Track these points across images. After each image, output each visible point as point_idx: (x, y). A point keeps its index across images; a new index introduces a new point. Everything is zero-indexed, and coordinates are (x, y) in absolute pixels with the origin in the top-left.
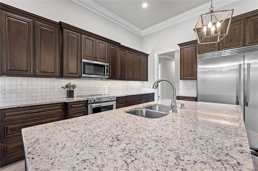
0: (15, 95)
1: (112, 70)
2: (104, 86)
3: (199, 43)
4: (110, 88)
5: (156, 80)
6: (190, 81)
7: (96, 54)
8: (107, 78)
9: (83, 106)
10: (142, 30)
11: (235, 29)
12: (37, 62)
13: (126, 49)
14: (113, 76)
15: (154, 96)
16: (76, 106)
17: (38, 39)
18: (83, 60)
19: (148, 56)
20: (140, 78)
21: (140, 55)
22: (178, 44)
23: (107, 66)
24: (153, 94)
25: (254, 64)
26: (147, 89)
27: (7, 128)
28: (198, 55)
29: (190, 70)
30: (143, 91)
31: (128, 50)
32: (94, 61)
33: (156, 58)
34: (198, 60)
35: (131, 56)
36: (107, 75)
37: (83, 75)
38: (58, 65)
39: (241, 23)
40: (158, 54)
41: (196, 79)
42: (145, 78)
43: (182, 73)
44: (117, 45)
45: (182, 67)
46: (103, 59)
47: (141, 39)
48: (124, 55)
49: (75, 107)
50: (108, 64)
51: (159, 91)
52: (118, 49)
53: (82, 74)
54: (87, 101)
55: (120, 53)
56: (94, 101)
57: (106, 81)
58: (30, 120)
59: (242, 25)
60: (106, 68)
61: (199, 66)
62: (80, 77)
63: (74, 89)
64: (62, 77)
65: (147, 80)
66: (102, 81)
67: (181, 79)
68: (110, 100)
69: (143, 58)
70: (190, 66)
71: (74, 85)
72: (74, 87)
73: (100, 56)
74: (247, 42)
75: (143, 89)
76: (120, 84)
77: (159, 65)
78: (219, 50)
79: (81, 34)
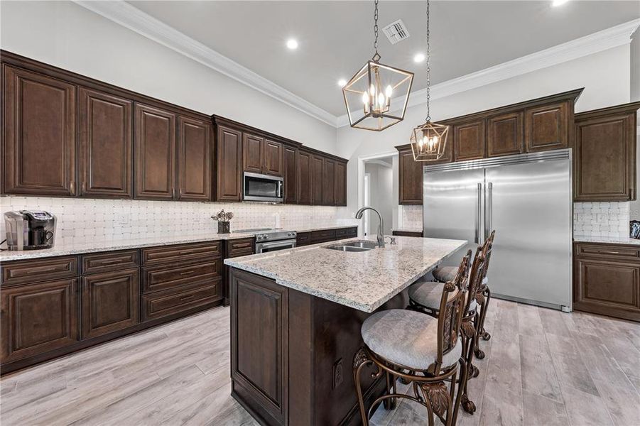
0: (146, 229)
1: (288, 189)
2: (274, 215)
3: (415, 159)
4: (283, 219)
5: (360, 207)
6: (414, 207)
7: (264, 163)
8: (281, 202)
9: (248, 246)
10: (337, 116)
11: (475, 132)
12: (180, 177)
13: (311, 153)
14: (290, 198)
15: (356, 231)
16: (239, 245)
17: (182, 141)
18: (246, 174)
19: (346, 163)
20: (334, 201)
21: (334, 161)
22: (396, 147)
23: (281, 182)
24: (356, 228)
25: (497, 181)
26: (345, 220)
27: (150, 275)
28: (424, 167)
29: (413, 188)
30: (338, 223)
31: (313, 154)
32: (262, 173)
33: (361, 167)
34: (425, 175)
35: (318, 163)
36: (281, 197)
37: (246, 198)
38: (208, 183)
39: (481, 124)
40: (363, 161)
41: (422, 204)
42: (341, 201)
43: (402, 194)
44: (296, 147)
45: (402, 185)
46: (274, 171)
47: (334, 131)
48: (307, 163)
49: (237, 248)
50: (282, 179)
51: (366, 224)
52: (298, 152)
53: (243, 195)
54: (255, 238)
55: (301, 159)
56: (265, 238)
57: (277, 207)
58: (177, 264)
59: (483, 126)
60: (280, 185)
61: (425, 183)
62: (240, 200)
63: (230, 218)
64: (214, 201)
65: (344, 204)
66: (270, 207)
67: (400, 204)
68: (287, 237)
69: (338, 166)
70: (414, 183)
71: (229, 213)
72: (229, 216)
73: (271, 165)
74: (490, 151)
75: (339, 220)
76: (300, 211)
77: (366, 178)
78: (453, 161)
79: (243, 131)
